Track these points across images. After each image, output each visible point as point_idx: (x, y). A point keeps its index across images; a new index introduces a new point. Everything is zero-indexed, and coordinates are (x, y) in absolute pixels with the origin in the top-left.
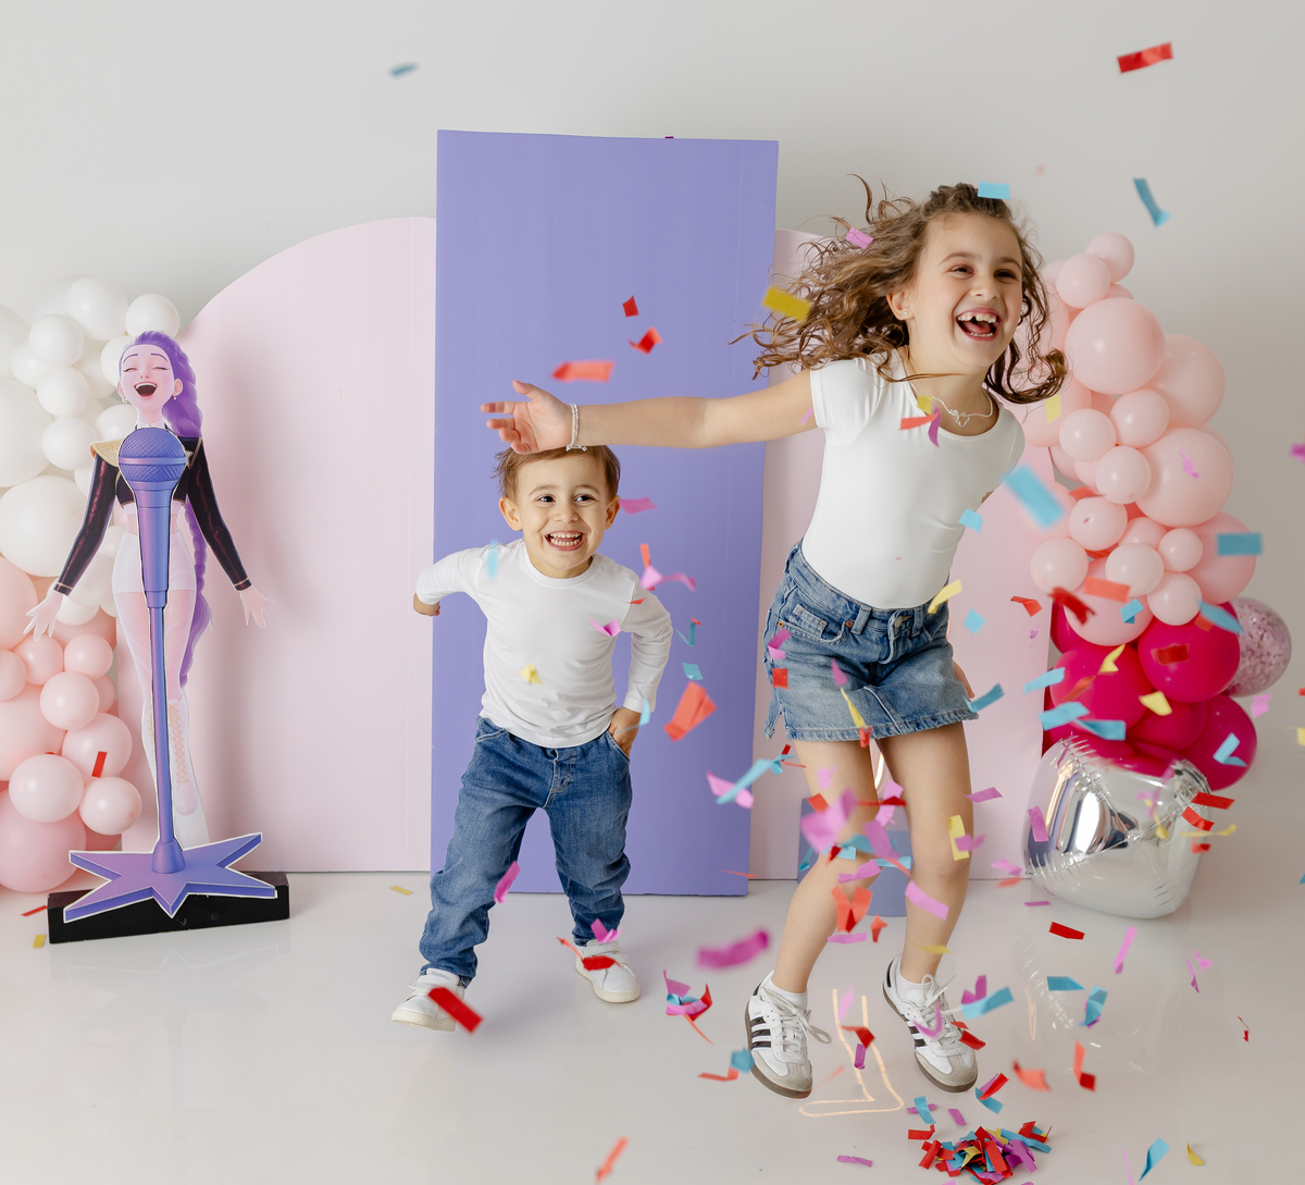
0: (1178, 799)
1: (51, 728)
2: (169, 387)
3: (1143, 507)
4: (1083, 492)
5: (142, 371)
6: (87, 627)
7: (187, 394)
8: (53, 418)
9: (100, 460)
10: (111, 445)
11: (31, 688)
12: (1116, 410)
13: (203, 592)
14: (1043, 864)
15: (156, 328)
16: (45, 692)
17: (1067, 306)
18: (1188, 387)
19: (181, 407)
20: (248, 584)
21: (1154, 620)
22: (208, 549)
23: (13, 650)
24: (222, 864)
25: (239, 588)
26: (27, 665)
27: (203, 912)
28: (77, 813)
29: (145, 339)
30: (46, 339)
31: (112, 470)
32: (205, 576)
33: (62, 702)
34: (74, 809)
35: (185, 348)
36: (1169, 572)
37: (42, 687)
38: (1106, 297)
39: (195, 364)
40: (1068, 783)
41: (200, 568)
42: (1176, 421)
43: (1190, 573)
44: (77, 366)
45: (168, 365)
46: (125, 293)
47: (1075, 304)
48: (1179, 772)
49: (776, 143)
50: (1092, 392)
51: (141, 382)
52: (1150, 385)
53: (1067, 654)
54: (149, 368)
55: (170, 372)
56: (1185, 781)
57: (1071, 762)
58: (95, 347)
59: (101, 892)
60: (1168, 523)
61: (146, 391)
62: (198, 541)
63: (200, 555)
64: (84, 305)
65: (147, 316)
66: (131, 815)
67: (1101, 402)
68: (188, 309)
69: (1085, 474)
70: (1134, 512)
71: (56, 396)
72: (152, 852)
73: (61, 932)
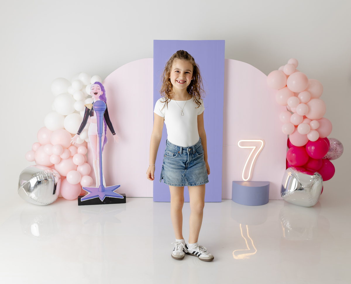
0: (314, 180)
1: (75, 165)
2: (100, 93)
3: (307, 116)
4: (292, 113)
5: (95, 90)
6: (82, 145)
7: (104, 94)
8: (76, 101)
9: (86, 107)
10: (88, 105)
11: (71, 157)
12: (299, 96)
13: (106, 135)
14: (285, 195)
15: (98, 81)
16: (74, 158)
17: (286, 75)
18: (315, 90)
19: (103, 97)
20: (115, 134)
21: (309, 141)
22: (107, 126)
23: (67, 149)
24: (112, 191)
25: (113, 135)
26: (70, 152)
27: (109, 201)
28: (79, 183)
29: (96, 83)
30: (75, 85)
31: (89, 110)
32: (106, 132)
33: (77, 159)
34: (79, 182)
35: (104, 85)
36: (311, 129)
37: (73, 157)
38: (294, 72)
39: (106, 88)
40: (290, 177)
41: (105, 130)
42: (312, 97)
43: (316, 130)
44: (81, 90)
45: (100, 88)
46: (91, 76)
47: (287, 74)
48: (315, 174)
49: (224, 41)
50: (294, 93)
51: (95, 92)
52: (306, 90)
53: (290, 149)
54: (96, 89)
55: (101, 90)
56: (316, 176)
57: (291, 172)
58: (84, 87)
59: (88, 196)
60: (312, 119)
61: (96, 94)
62: (105, 125)
63: (106, 128)
64: (83, 78)
65: (95, 79)
66: (91, 183)
67: (296, 94)
68: (104, 78)
69: (293, 110)
70: (305, 117)
71: (77, 97)
72: (98, 187)
73: (80, 203)
